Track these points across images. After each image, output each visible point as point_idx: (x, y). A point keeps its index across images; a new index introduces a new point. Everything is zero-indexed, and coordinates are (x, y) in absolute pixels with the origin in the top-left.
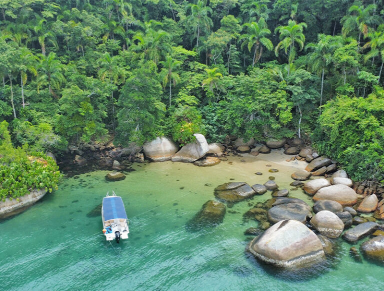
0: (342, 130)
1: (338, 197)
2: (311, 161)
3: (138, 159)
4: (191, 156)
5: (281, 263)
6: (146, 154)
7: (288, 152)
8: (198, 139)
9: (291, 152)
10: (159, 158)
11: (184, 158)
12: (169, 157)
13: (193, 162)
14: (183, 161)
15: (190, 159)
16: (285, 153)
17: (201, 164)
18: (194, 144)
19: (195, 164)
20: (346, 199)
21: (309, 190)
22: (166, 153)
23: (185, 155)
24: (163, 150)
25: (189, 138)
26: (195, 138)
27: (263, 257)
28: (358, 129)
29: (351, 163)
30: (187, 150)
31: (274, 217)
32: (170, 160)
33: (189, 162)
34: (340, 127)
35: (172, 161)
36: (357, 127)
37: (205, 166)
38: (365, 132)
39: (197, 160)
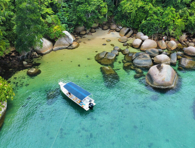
0: (137, 13)
1: (152, 46)
2: (120, 31)
3: (35, 56)
4: (64, 45)
5: (171, 86)
6: (37, 51)
7: (104, 29)
8: (66, 34)
9: (106, 29)
10: (47, 51)
11: (60, 47)
12: (51, 49)
13: (67, 48)
14: (60, 49)
15: (64, 47)
16: (103, 29)
17: (72, 48)
18: (63, 38)
19: (68, 49)
20: (154, 46)
21: (136, 46)
22: (49, 47)
23: (60, 45)
24: (46, 46)
25: (60, 35)
26: (64, 34)
27: (162, 87)
28: (145, 11)
29: (146, 28)
30: (60, 42)
31: (140, 65)
32: (53, 50)
33: (64, 48)
34: (136, 11)
35: (54, 51)
36: (144, 10)
37: (74, 48)
38: (149, 12)
39: (69, 46)
